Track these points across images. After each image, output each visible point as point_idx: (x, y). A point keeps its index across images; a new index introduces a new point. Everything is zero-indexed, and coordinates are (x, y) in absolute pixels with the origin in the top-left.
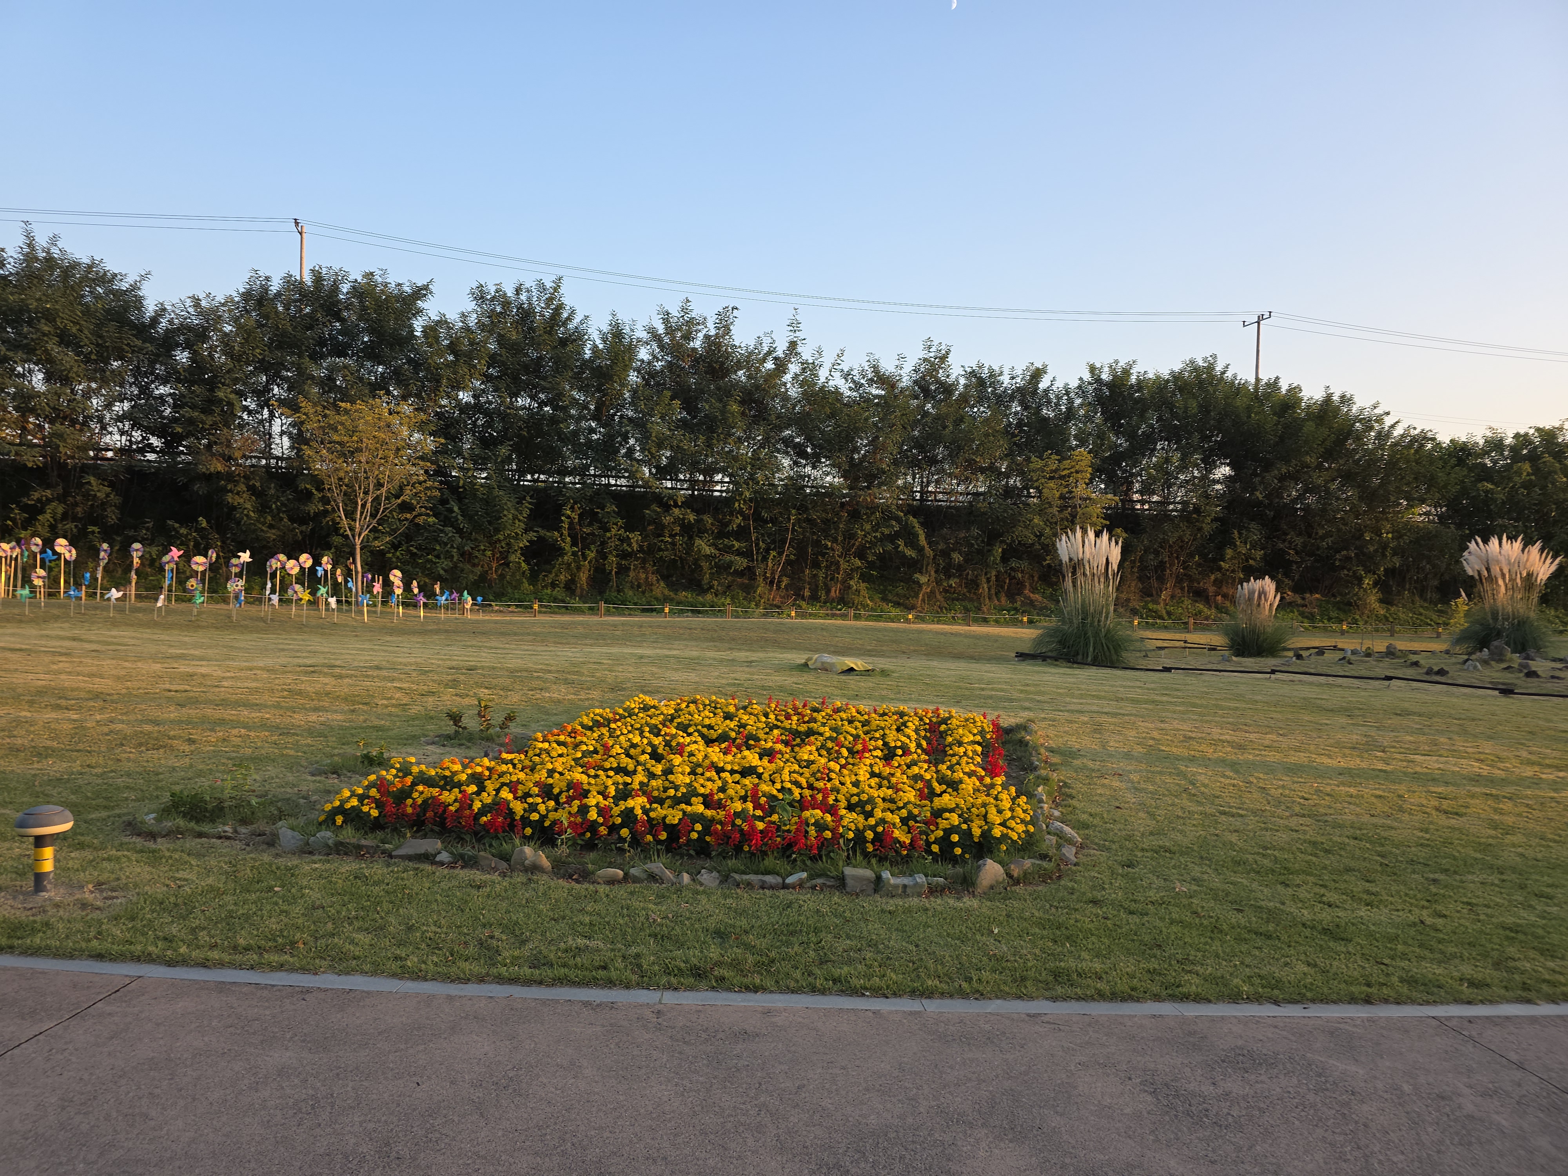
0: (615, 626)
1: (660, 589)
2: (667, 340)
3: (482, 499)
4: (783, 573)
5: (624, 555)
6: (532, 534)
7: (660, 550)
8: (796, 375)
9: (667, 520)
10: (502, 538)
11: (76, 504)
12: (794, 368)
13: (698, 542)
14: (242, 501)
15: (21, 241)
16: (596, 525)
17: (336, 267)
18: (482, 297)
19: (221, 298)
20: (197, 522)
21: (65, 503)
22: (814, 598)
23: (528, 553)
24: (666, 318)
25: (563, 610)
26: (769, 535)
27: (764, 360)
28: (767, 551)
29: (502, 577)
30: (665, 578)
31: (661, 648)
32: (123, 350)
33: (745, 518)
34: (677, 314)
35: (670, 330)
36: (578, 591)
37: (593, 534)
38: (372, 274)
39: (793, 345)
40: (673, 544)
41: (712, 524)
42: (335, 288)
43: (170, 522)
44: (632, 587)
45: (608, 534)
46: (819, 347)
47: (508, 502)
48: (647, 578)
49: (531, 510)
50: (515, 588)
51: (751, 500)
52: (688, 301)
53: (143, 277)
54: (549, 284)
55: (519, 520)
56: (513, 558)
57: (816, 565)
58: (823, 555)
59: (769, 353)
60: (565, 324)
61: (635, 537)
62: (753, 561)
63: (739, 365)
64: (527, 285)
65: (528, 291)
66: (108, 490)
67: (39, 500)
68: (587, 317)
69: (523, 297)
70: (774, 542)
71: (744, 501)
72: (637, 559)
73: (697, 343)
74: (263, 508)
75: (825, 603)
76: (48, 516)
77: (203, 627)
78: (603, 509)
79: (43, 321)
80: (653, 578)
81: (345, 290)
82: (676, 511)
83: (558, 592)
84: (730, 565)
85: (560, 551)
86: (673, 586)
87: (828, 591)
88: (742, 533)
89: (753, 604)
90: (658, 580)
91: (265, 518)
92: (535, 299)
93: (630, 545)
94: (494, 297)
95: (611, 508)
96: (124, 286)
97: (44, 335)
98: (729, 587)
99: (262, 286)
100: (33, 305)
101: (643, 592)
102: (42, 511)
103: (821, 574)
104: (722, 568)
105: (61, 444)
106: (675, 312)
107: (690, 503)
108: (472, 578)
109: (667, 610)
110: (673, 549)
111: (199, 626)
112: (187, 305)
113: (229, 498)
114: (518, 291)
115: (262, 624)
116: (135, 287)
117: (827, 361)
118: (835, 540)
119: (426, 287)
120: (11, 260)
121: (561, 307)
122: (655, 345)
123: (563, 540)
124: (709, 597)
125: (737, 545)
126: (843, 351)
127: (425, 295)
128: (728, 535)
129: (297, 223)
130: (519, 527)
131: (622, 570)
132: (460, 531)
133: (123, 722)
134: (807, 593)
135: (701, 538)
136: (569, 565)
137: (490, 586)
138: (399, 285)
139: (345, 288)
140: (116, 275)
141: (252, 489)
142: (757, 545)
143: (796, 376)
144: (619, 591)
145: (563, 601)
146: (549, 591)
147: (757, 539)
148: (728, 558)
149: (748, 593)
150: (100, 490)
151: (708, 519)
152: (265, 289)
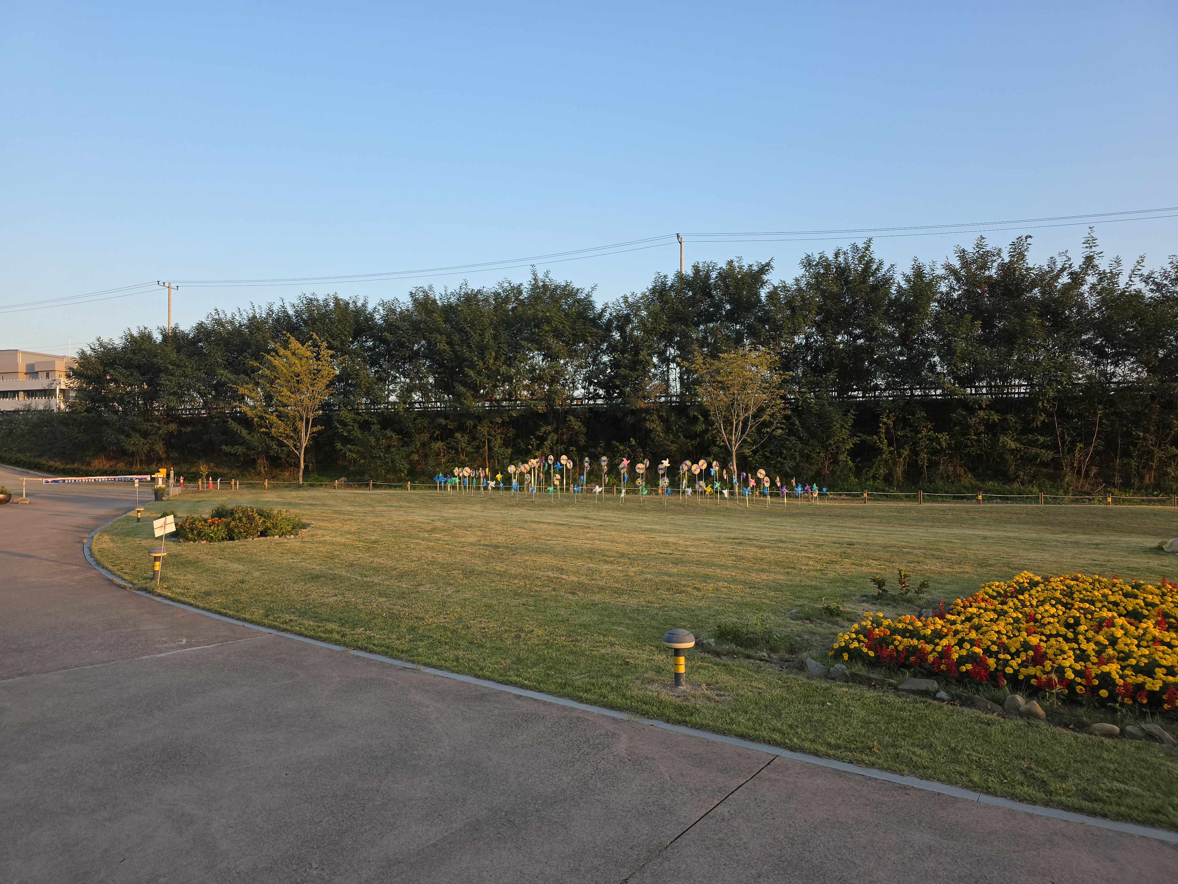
0: (944, 511)
1: (968, 479)
2: (963, 273)
3: (815, 414)
4: (1092, 462)
5: (934, 452)
6: (855, 438)
7: (966, 446)
8: (1093, 285)
9: (973, 421)
10: (832, 442)
11: (563, 434)
12: (1091, 279)
13: (1002, 439)
14: (655, 426)
15: (530, 277)
16: (908, 429)
17: (708, 261)
18: (810, 264)
19: (639, 295)
20: (630, 441)
21: (557, 433)
22: (1126, 485)
23: (853, 454)
24: (962, 255)
25: (884, 497)
26: (1075, 429)
27: (1058, 276)
28: (1073, 443)
29: (833, 472)
30: (972, 470)
31: (996, 530)
32: (586, 336)
33: (1049, 415)
34: (972, 250)
35: (965, 264)
36: (895, 482)
37: (905, 436)
38: (732, 261)
39: (1089, 260)
40: (979, 441)
41: (1015, 422)
42: (708, 276)
43: (614, 442)
44: (942, 478)
45: (920, 436)
46: (1117, 258)
47: (836, 416)
48: (955, 470)
49: (854, 419)
50: (844, 480)
51: (1054, 399)
52: (983, 238)
53: (593, 289)
54: (861, 245)
55: (845, 429)
56: (842, 457)
57: (1127, 454)
58: (1135, 445)
59: (1063, 269)
60: (873, 274)
61: (944, 438)
62: (1058, 452)
63: (1034, 284)
64: (844, 249)
65: (845, 253)
66: (580, 424)
67: (545, 433)
68: (892, 266)
69: (841, 259)
70: (1079, 435)
71: (1048, 400)
72: (945, 455)
73: (993, 272)
74: (668, 430)
75: (1139, 489)
76: (549, 442)
77: (649, 510)
78: (913, 415)
79: (545, 324)
80: (960, 471)
81: (714, 276)
82: (981, 413)
83: (879, 483)
84: (1037, 456)
85: (879, 451)
86: (978, 477)
87: (1142, 478)
88: (1046, 429)
89: (1061, 492)
90: (965, 472)
91: (669, 437)
92: (850, 258)
93: (940, 444)
94: (818, 263)
95: (921, 414)
96: (582, 296)
97: (546, 332)
98: (1034, 476)
99: (662, 282)
100: (541, 314)
101: (953, 483)
102: (546, 439)
103: (1134, 463)
104: (1027, 460)
105: (557, 398)
106: (970, 249)
107: (992, 406)
108: (811, 473)
109: (980, 497)
110: (979, 446)
111: (646, 510)
112: (621, 302)
113: (648, 425)
114: (837, 255)
115: (682, 509)
116: (588, 296)
117: (1126, 269)
118: (1146, 431)
119: (768, 264)
120: (525, 290)
121: (871, 261)
122: (952, 278)
123: (881, 442)
124: (1016, 485)
125: (1042, 439)
126: (1143, 258)
127: (767, 270)
128: (1032, 431)
129: (678, 236)
130: (845, 434)
131: (933, 465)
132: (800, 439)
133: (649, 573)
134: (1118, 480)
135: (1005, 434)
136: (886, 461)
137: (824, 480)
138: (751, 266)
139: (714, 275)
140: (578, 290)
141: (660, 417)
142: (1062, 438)
143: (1093, 287)
144: (930, 482)
145: (883, 491)
146: (871, 483)
147: (1062, 433)
148: (1034, 451)
149: (1055, 482)
150: (576, 424)
151: (1011, 418)
152: (664, 284)
